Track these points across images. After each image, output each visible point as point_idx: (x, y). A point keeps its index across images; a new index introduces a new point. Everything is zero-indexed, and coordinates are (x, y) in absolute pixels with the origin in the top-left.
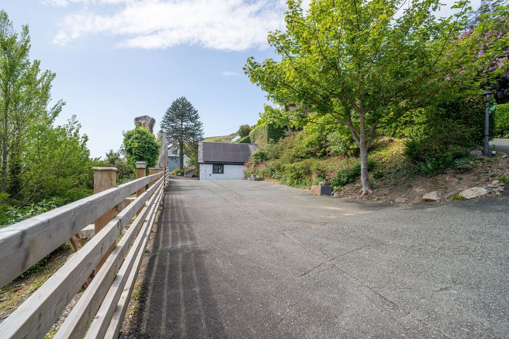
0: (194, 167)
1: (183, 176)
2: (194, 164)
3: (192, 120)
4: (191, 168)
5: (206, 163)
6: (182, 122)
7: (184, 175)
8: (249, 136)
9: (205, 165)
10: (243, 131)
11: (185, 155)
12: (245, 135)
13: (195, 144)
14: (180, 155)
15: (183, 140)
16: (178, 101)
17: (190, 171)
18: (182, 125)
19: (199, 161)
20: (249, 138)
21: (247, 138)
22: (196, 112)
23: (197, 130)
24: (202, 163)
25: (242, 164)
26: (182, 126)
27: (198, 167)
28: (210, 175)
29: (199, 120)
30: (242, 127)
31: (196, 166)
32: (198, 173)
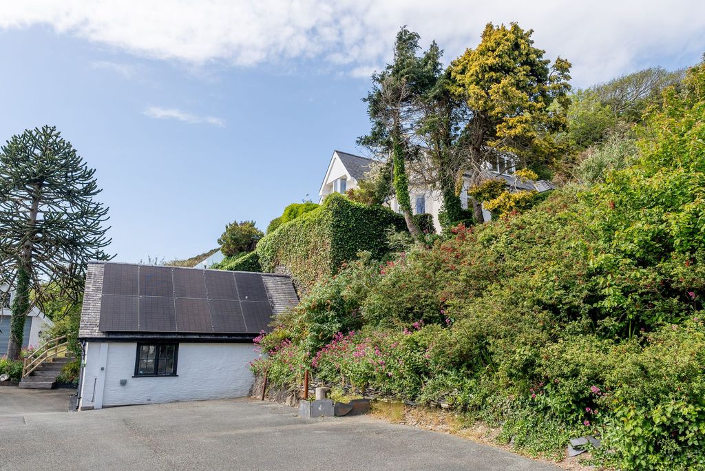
0: (62, 352)
1: (16, 384)
2: (65, 340)
3: (70, 196)
4: (51, 353)
5: (112, 337)
6: (36, 200)
7: (23, 383)
8: (258, 250)
9: (104, 346)
10: (236, 240)
11: (35, 311)
12: (241, 250)
13: (73, 275)
14: (16, 312)
15: (33, 260)
16: (28, 135)
17: (45, 367)
18: (34, 211)
19: (83, 333)
20: (256, 257)
21: (251, 258)
22: (90, 173)
23: (89, 229)
24: (93, 340)
25: (246, 339)
26: (34, 215)
27: (80, 354)
28: (123, 383)
29: (95, 199)
30: (233, 229)
31: (74, 347)
32: (76, 371)
